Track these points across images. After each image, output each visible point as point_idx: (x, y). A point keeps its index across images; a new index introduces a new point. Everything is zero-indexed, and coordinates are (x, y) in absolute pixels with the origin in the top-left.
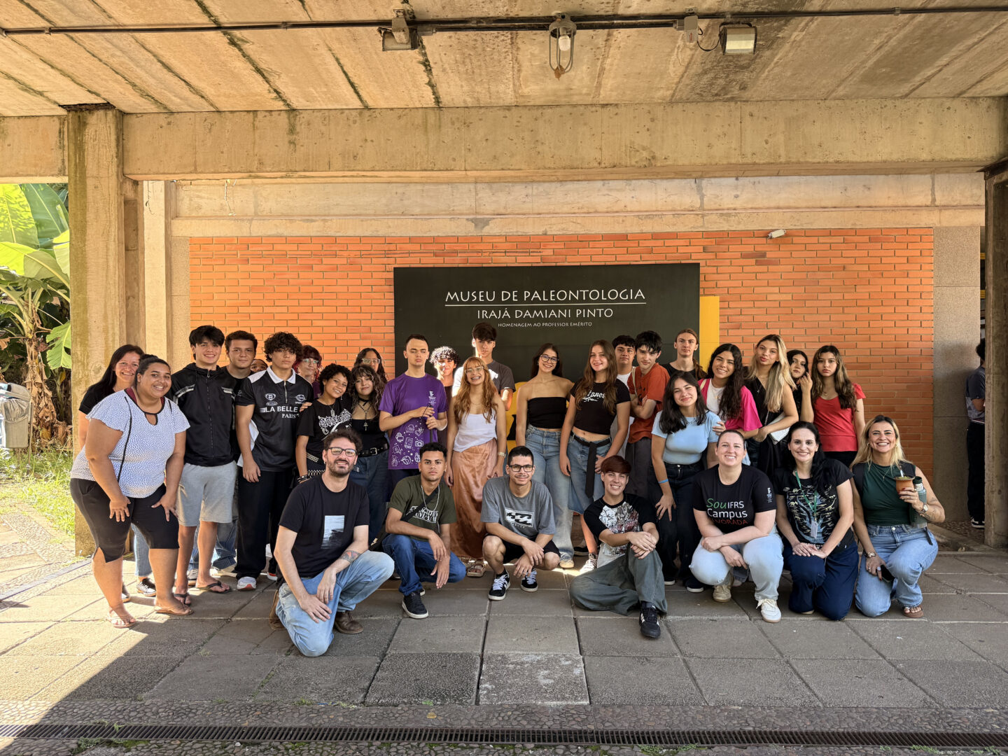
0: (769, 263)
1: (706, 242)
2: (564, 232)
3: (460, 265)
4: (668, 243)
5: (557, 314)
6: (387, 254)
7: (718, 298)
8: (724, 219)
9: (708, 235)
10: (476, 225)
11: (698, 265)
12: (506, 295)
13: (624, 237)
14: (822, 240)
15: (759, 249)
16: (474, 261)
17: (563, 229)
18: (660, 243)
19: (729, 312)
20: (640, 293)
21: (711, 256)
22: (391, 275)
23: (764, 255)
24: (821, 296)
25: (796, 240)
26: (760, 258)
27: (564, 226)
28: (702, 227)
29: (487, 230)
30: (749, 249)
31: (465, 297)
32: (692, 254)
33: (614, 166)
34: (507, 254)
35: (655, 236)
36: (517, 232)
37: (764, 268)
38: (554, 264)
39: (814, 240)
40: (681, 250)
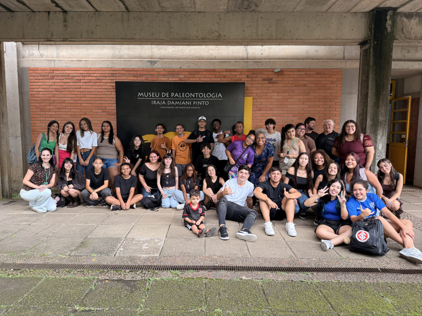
0: (274, 83)
1: (247, 73)
2: (189, 68)
3: (144, 81)
4: (232, 73)
5: (185, 103)
6: (113, 75)
7: (252, 98)
8: (256, 64)
9: (249, 70)
10: (151, 64)
11: (244, 83)
12: (164, 95)
13: (214, 71)
14: (296, 73)
15: (270, 76)
16: (150, 79)
17: (188, 66)
18: (229, 73)
19: (256, 103)
20: (220, 95)
21: (250, 79)
22: (114, 84)
23: (272, 80)
24: (295, 97)
25: (285, 73)
26: (270, 81)
28: (246, 67)
29: (156, 66)
30: (266, 77)
31: (146, 95)
32: (242, 79)
33: (203, 39)
34: (164, 77)
35: (227, 70)
36: (169, 67)
37: (271, 85)
38: (184, 82)
39: (293, 73)
40: (237, 76)
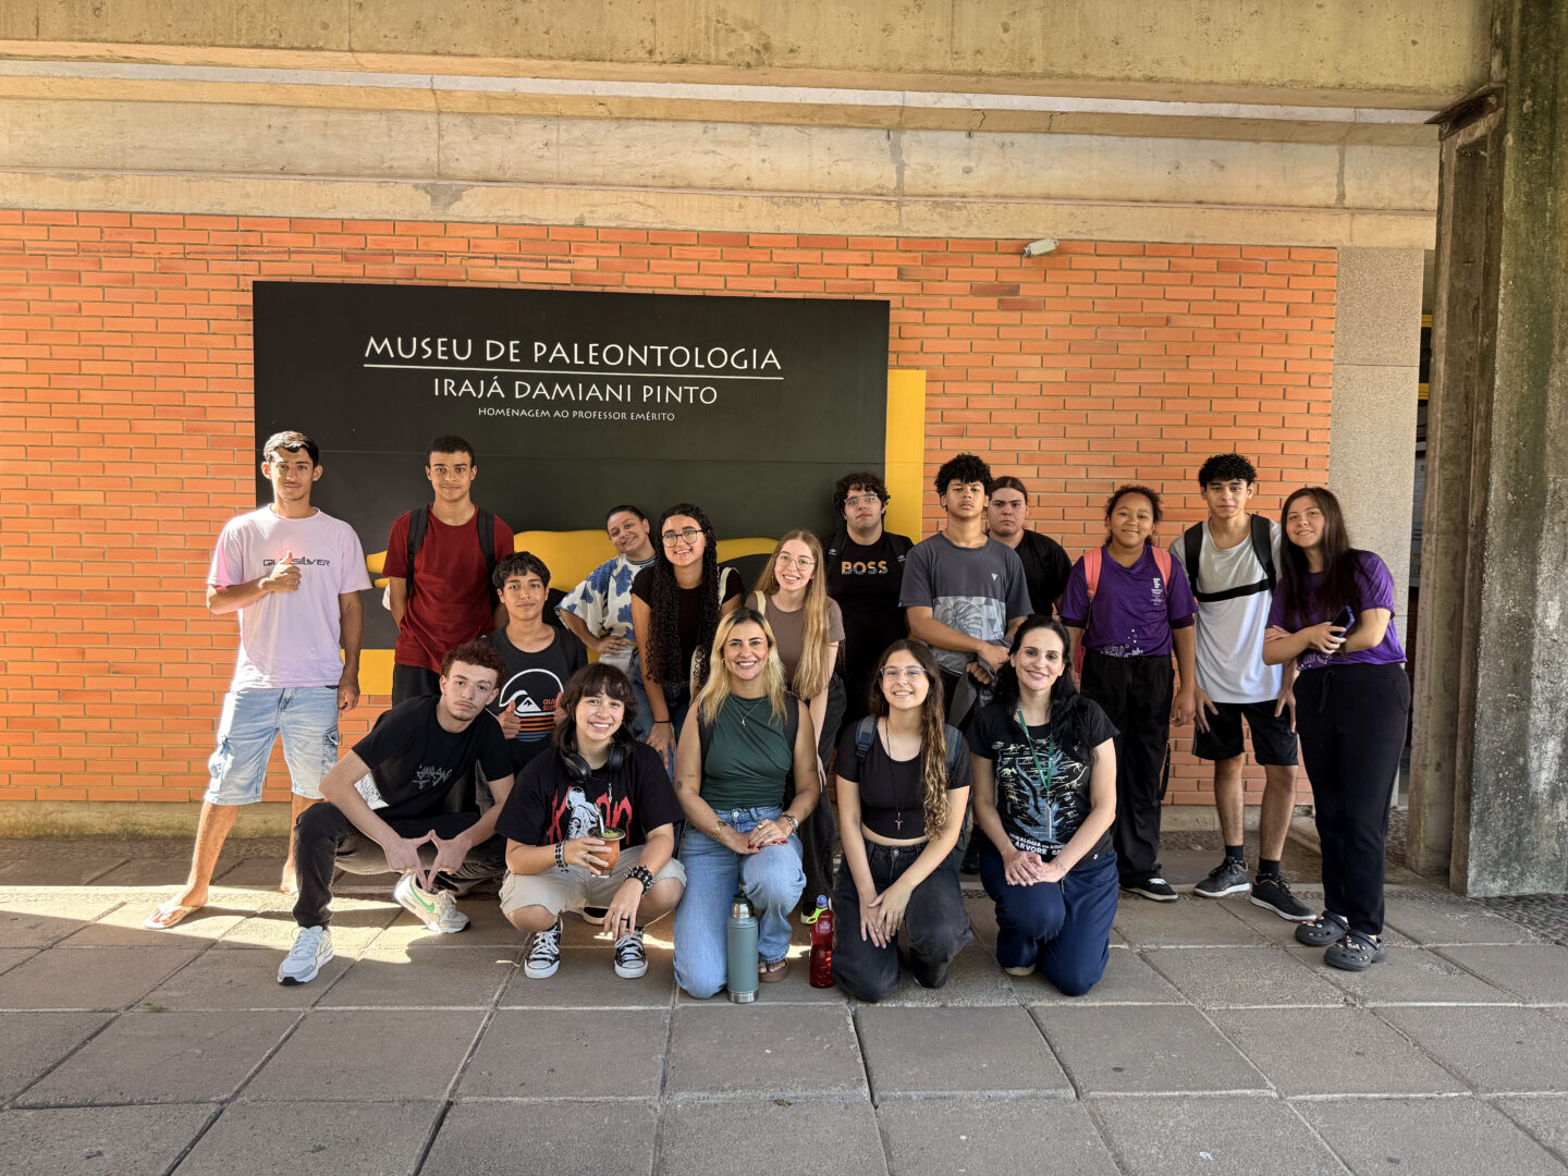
0: (1023, 306)
1: (902, 259)
2: (620, 223)
3: (399, 282)
4: (830, 256)
5: (604, 396)
6: (240, 252)
7: (923, 374)
8: (941, 214)
9: (907, 244)
10: (434, 199)
11: (884, 306)
12: (495, 350)
13: (742, 240)
14: (1128, 263)
15: (1008, 277)
16: (431, 273)
17: (618, 217)
18: (813, 256)
19: (944, 402)
20: (771, 357)
21: (913, 288)
22: (248, 299)
23: (1014, 290)
24: (1121, 376)
25: (1077, 261)
26: (1007, 296)
27: (618, 209)
28: (896, 228)
29: (457, 211)
30: (986, 277)
31: (407, 350)
32: (878, 282)
34: (500, 263)
35: (804, 242)
36: (521, 217)
37: (1014, 317)
38: (598, 289)
39: (1112, 263)
40: (855, 273)
